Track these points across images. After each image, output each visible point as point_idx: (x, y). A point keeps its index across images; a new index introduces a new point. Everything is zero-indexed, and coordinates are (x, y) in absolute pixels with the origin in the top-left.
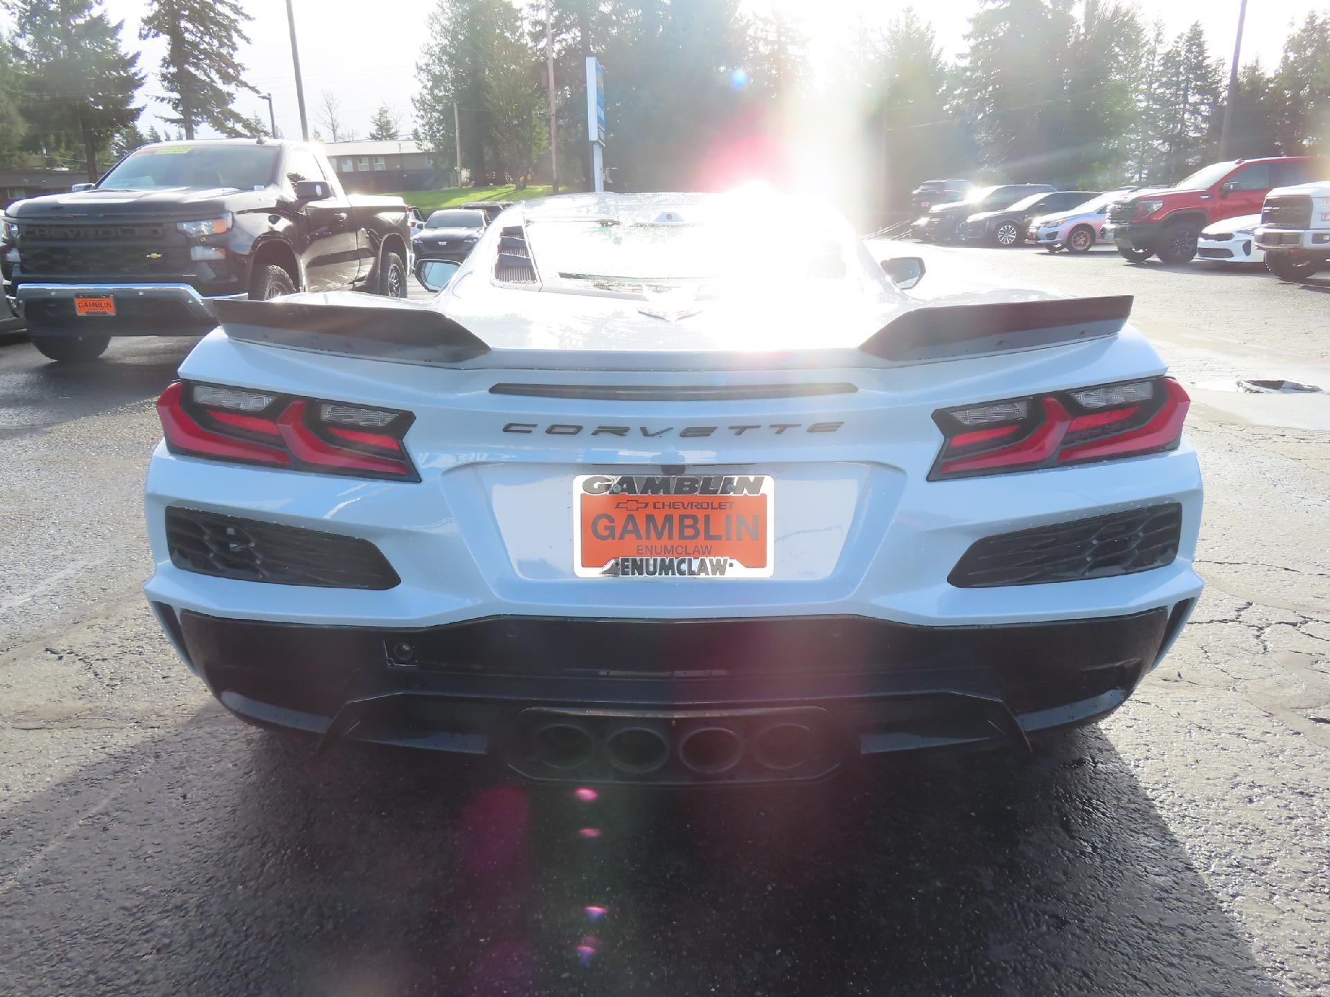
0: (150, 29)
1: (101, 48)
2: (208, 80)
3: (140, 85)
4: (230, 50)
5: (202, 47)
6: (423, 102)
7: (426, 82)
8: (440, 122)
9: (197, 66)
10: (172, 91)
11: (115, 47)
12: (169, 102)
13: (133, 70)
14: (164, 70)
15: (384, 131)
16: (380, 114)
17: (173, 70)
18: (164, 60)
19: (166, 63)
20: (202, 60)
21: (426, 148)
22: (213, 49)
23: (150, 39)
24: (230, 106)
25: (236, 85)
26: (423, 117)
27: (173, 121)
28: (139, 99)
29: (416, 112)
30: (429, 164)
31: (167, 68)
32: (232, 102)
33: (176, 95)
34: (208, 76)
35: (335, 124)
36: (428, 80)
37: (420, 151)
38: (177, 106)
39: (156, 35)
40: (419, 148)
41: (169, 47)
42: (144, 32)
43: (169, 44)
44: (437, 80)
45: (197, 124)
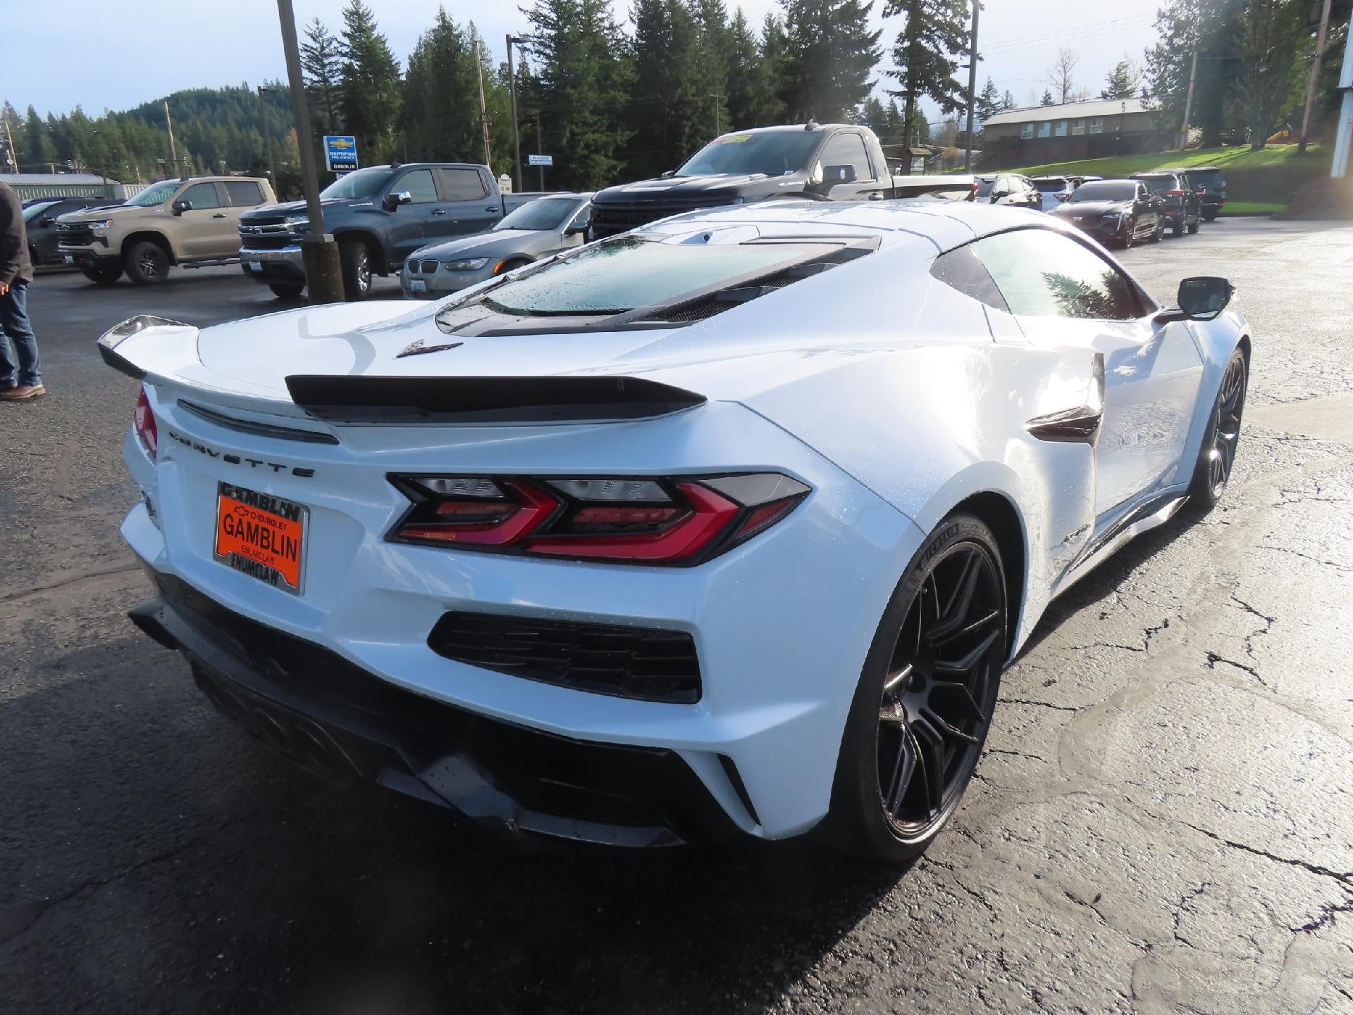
0: (893, 7)
1: (850, 30)
2: (936, 51)
3: (877, 62)
4: (963, 19)
5: (936, 18)
6: (1159, 54)
7: (1166, 30)
8: (1174, 75)
9: (929, 38)
10: (901, 65)
11: (861, 27)
12: (896, 77)
13: (873, 48)
14: (899, 46)
15: (1120, 88)
16: (1118, 69)
17: (907, 44)
18: (901, 35)
19: (902, 38)
20: (934, 31)
21: (1152, 106)
22: (946, 20)
23: (892, 17)
24: (953, 76)
25: (962, 54)
26: (1154, 71)
27: (898, 94)
28: (874, 73)
29: (1146, 66)
30: (1151, 125)
31: (902, 43)
32: (955, 71)
33: (904, 69)
34: (937, 47)
35: (1067, 85)
36: (1170, 28)
37: (1145, 111)
38: (904, 78)
39: (898, 12)
40: (1145, 108)
41: (907, 22)
42: (888, 11)
43: (907, 19)
44: (1179, 28)
45: (920, 94)
